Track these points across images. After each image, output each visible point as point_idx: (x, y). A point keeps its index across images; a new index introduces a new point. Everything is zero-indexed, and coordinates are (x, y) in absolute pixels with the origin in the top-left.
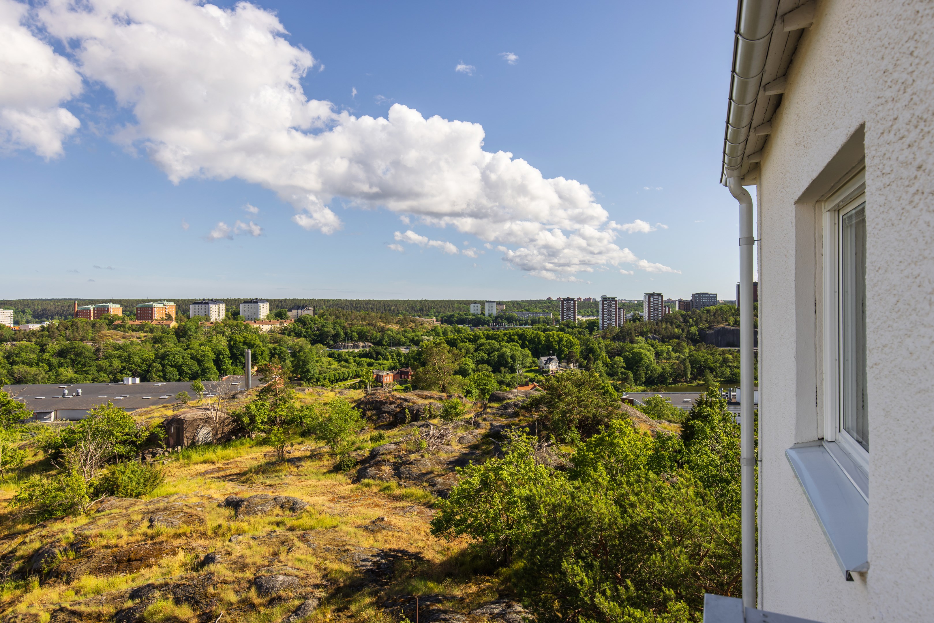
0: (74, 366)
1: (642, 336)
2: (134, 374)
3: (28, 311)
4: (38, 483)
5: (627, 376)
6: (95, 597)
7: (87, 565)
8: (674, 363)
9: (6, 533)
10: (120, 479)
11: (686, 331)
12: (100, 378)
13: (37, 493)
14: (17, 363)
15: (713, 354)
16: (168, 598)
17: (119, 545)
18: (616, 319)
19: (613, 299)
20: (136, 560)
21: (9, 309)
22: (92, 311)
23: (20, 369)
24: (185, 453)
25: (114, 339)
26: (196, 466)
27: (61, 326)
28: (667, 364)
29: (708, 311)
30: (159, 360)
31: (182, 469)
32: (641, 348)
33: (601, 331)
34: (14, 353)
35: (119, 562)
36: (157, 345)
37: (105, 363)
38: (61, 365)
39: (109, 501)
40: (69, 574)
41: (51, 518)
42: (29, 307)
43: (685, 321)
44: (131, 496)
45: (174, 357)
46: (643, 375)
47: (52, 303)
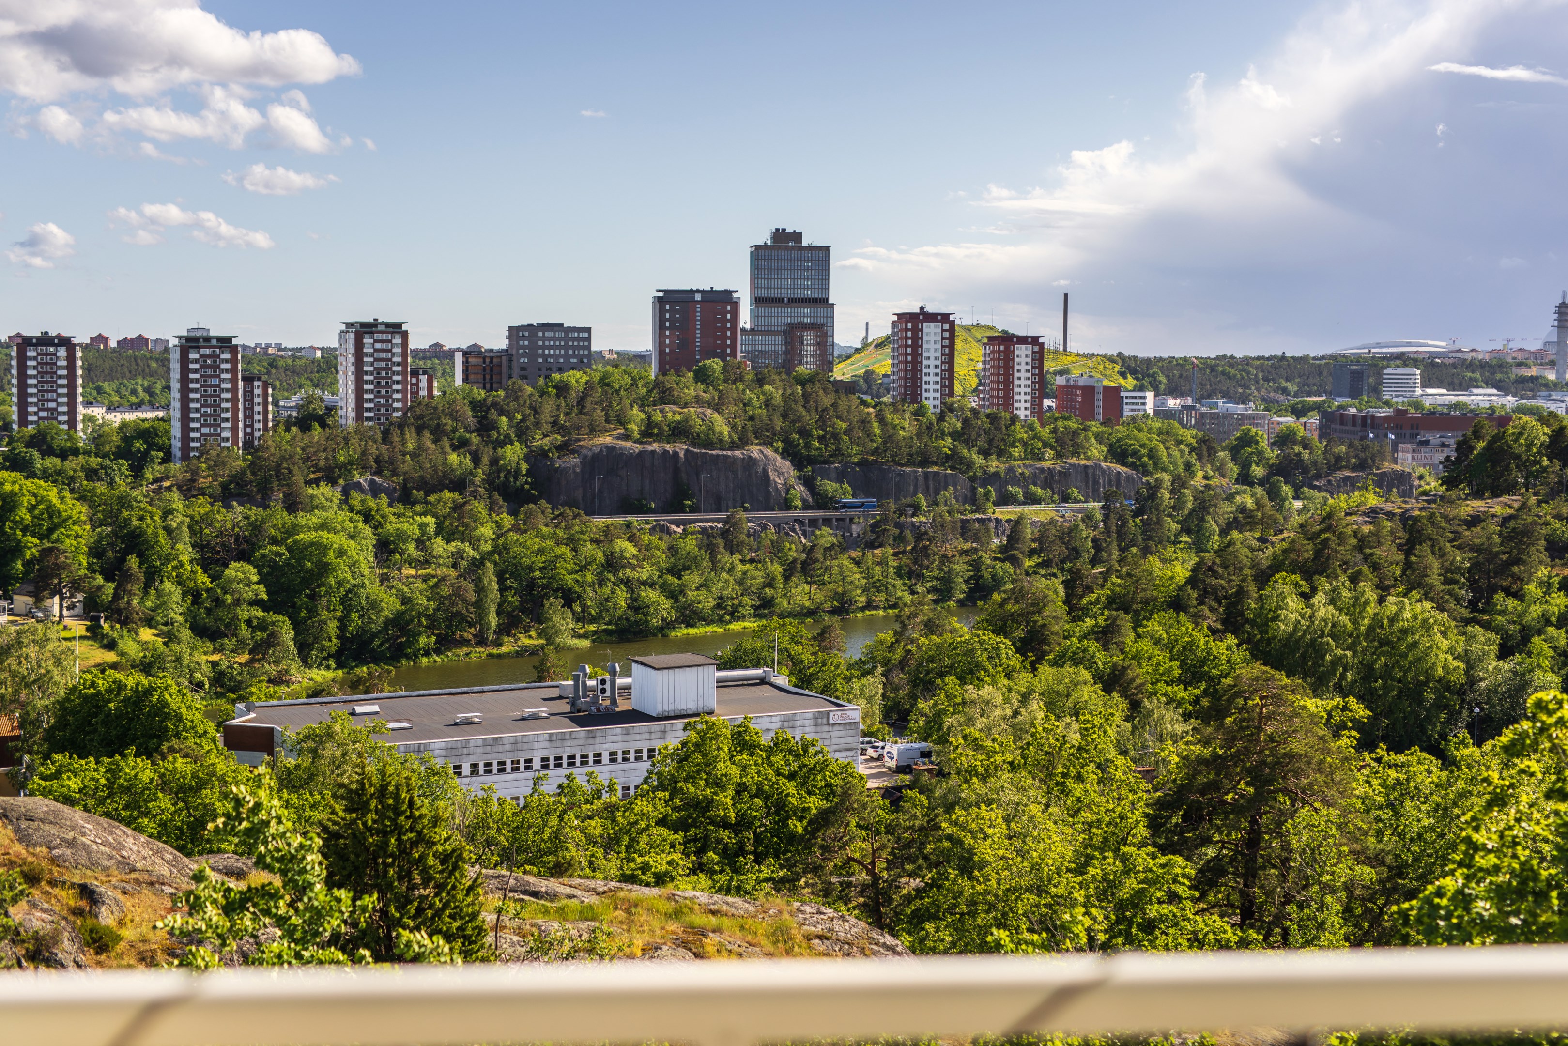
1: (333, 482)
5: (272, 635)
8: (443, 579)
11: (485, 460)
15: (572, 542)
18: (235, 419)
19: (225, 342)
28: (421, 586)
29: (562, 389)
32: (324, 526)
33: (176, 467)
43: (485, 427)
46: (332, 627)
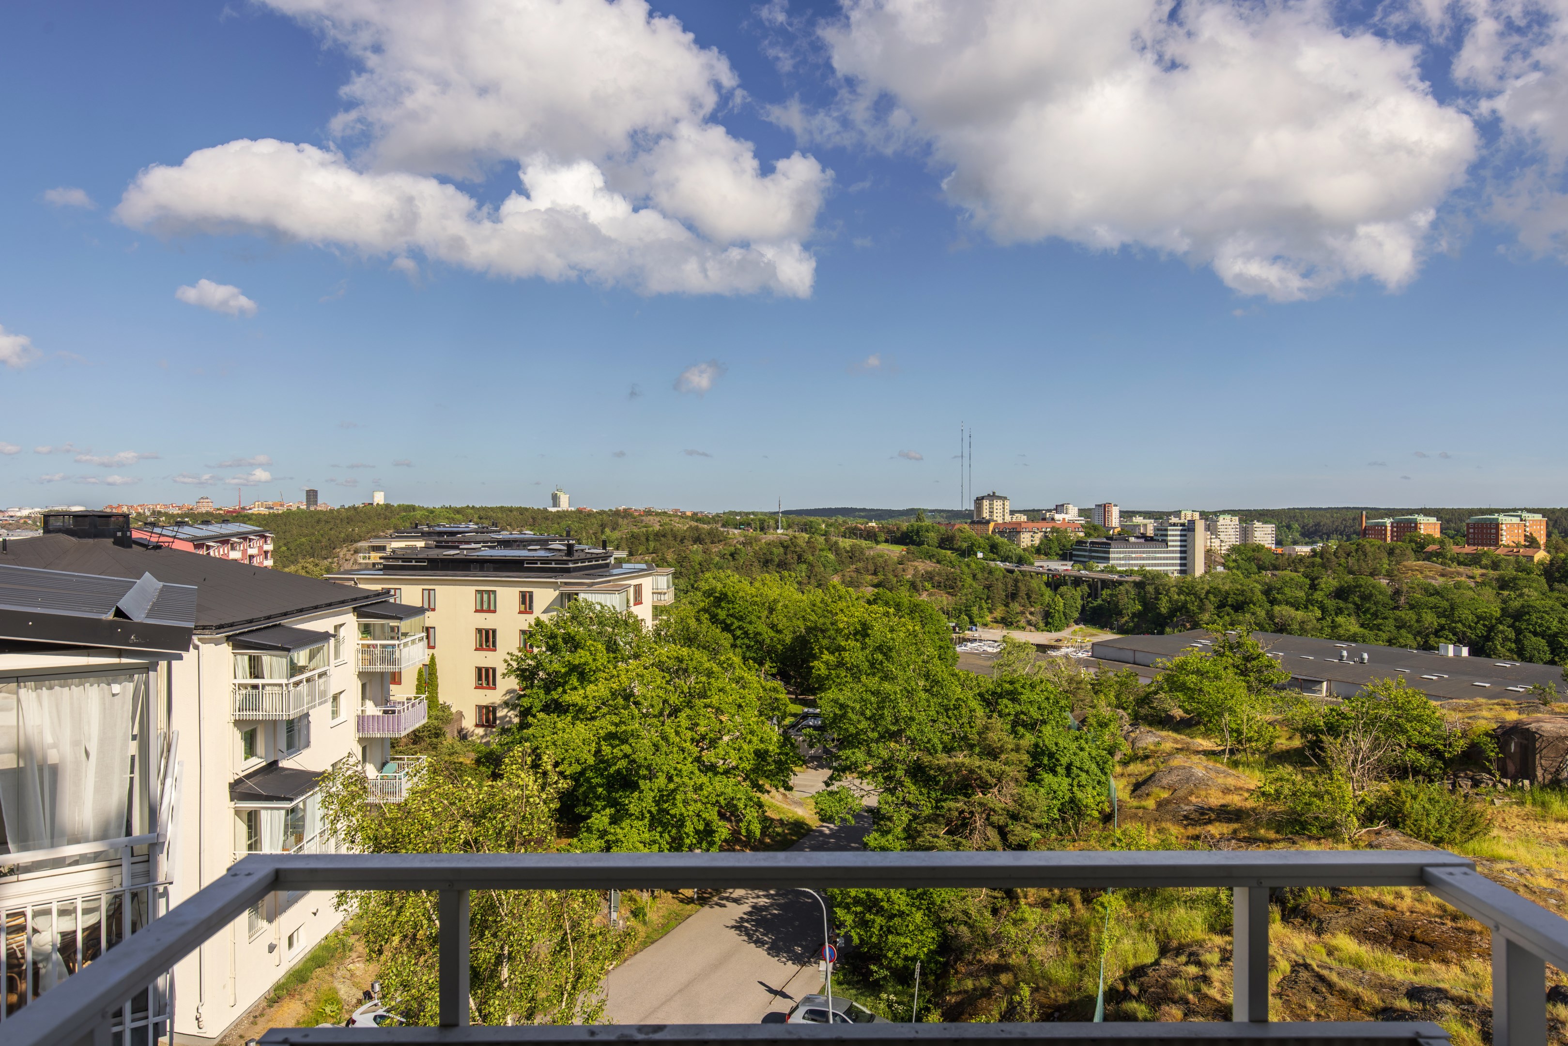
0: (1359, 616)
2: (1460, 641)
3: (1296, 526)
4: (1287, 777)
6: (1354, 970)
7: (1347, 919)
9: (1246, 835)
10: (1408, 805)
12: (1401, 640)
13: (1286, 791)
14: (1279, 603)
16: (1469, 1025)
17: (1398, 909)
20: (1423, 942)
21: (1271, 523)
22: (1389, 528)
23: (1283, 611)
24: (1537, 794)
25: (1426, 577)
26: (1559, 825)
27: (1340, 550)
30: (1510, 621)
31: (1531, 822)
34: (1275, 588)
35: (1397, 935)
36: (1506, 593)
37: (1409, 616)
38: (1339, 611)
39: (1389, 835)
40: (1320, 922)
41: (1304, 834)
42: (1297, 521)
44: (1427, 839)
45: (1542, 618)
47: (1328, 515)
